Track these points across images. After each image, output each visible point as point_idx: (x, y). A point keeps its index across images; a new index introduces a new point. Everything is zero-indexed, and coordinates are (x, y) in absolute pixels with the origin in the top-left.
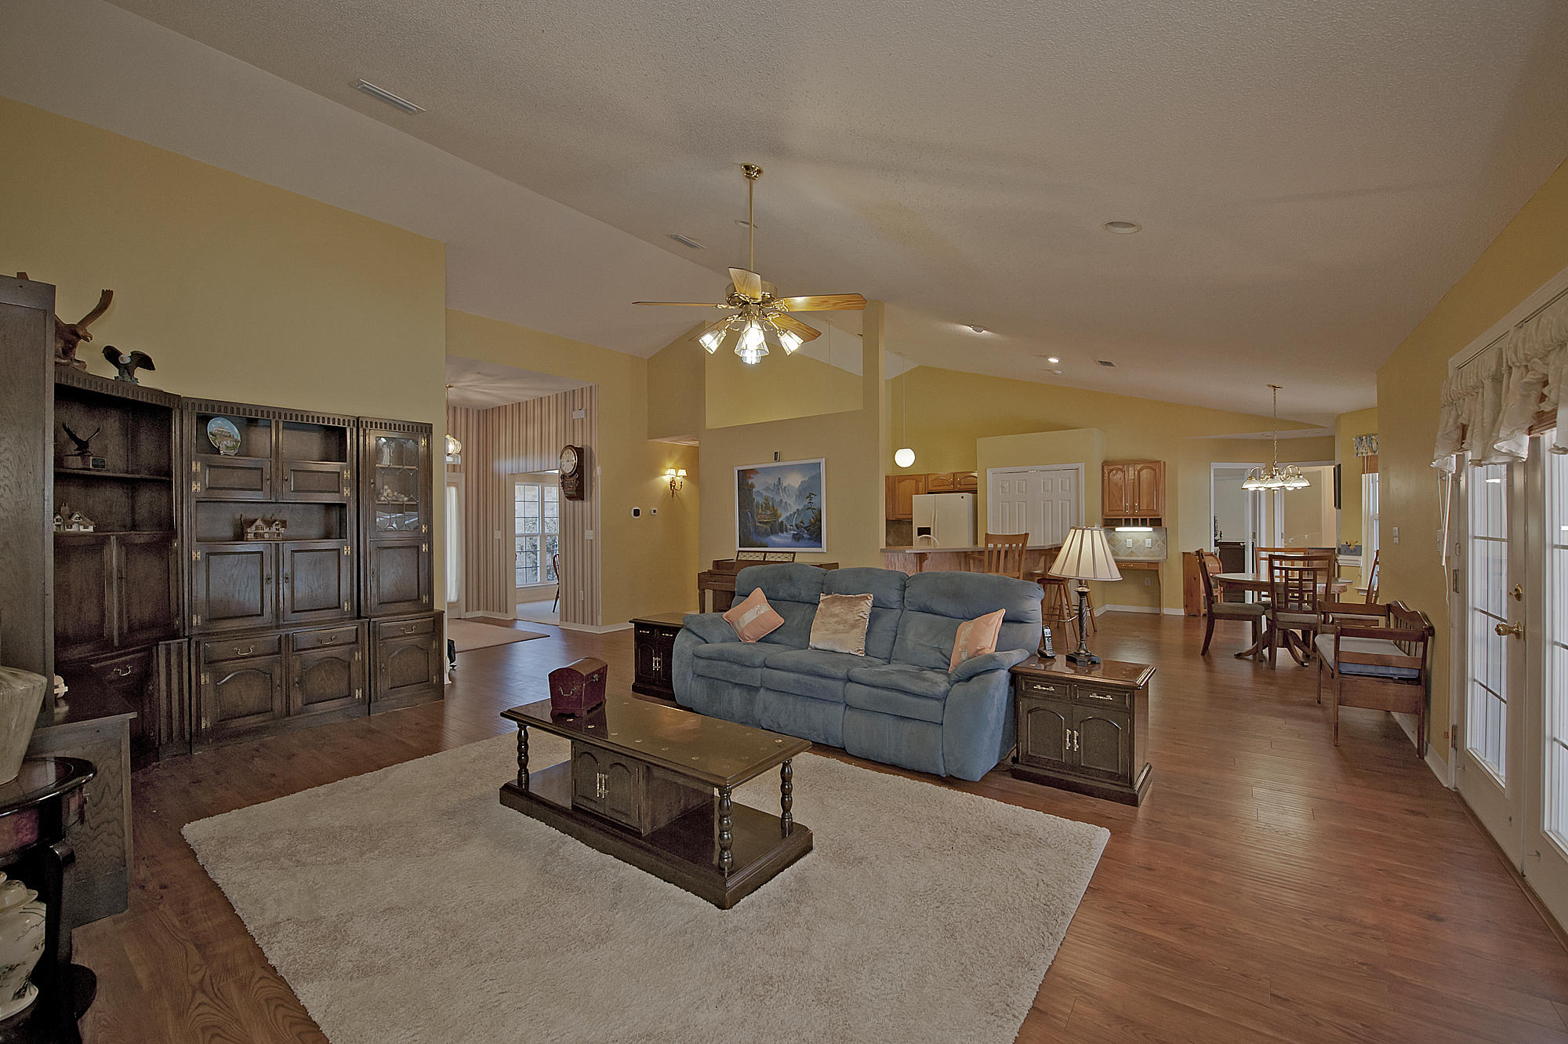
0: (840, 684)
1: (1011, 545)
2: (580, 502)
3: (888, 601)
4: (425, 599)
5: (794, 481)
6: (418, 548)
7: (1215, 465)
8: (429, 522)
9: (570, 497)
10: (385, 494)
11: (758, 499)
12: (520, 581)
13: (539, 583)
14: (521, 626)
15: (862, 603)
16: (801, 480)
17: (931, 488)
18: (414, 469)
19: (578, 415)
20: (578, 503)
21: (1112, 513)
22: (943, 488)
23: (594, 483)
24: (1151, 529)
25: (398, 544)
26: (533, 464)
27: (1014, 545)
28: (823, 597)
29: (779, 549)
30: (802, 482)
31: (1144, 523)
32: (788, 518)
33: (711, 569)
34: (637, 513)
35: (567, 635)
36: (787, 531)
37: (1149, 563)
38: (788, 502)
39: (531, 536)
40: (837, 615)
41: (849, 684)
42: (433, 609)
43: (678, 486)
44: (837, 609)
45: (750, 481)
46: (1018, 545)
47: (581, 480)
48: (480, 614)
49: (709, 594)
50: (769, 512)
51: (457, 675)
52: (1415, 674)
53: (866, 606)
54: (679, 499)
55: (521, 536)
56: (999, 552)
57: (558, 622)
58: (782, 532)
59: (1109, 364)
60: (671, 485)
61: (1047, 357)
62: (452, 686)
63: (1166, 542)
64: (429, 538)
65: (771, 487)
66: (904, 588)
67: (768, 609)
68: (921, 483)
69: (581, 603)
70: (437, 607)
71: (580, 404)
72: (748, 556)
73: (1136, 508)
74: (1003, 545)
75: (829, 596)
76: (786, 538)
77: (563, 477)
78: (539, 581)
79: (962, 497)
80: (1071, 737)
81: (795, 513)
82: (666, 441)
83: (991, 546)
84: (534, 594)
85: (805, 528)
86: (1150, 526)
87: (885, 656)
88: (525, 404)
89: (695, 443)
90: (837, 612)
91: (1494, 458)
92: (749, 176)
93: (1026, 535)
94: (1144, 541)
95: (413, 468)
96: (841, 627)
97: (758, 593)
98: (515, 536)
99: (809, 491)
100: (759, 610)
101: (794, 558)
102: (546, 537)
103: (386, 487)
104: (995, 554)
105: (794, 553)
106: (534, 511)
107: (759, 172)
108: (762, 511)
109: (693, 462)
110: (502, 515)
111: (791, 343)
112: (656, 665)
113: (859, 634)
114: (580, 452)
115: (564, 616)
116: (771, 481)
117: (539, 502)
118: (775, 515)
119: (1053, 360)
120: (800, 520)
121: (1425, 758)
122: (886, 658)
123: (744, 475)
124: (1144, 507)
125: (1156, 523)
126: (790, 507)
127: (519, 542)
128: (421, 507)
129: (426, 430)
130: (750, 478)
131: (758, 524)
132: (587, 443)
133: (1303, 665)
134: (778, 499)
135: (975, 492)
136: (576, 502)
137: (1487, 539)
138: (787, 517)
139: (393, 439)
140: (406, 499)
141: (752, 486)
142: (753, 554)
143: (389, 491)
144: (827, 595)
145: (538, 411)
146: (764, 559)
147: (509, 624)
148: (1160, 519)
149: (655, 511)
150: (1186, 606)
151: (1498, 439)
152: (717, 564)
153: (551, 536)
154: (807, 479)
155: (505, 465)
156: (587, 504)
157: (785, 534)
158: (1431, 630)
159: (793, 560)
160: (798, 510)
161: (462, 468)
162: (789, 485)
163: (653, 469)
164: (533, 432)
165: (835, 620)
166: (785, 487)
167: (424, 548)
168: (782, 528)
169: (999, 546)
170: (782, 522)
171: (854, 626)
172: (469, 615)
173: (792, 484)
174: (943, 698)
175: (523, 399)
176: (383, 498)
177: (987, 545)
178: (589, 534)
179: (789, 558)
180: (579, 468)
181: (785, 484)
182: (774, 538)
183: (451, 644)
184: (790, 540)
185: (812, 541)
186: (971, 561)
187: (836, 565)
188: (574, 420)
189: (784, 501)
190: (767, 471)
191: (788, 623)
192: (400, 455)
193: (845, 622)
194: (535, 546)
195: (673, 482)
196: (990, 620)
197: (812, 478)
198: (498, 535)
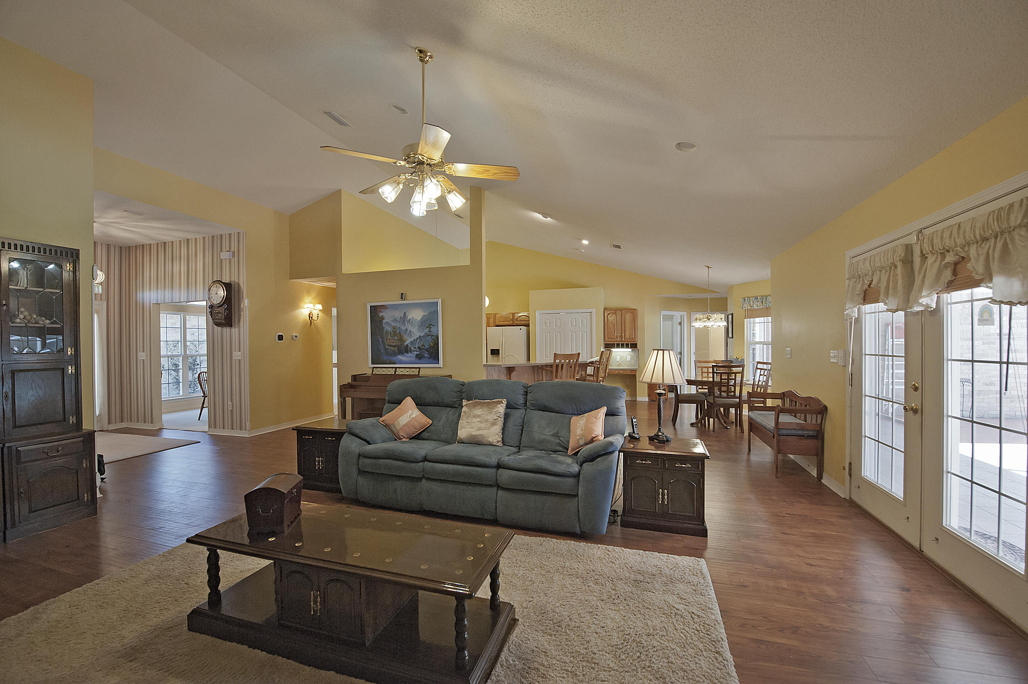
0: (494, 470)
1: (570, 361)
2: (228, 329)
3: (517, 404)
4: (72, 420)
5: (417, 315)
6: (63, 371)
7: (663, 313)
8: (76, 345)
9: (218, 324)
10: (21, 316)
11: (388, 328)
12: (165, 395)
13: (181, 396)
14: (167, 435)
15: (499, 406)
16: (423, 314)
17: (498, 323)
18: (58, 293)
19: (225, 255)
20: (226, 330)
21: (610, 340)
22: (506, 323)
23: (242, 313)
24: (630, 350)
25: (38, 366)
26: (179, 295)
27: (571, 361)
28: (464, 402)
29: (405, 366)
30: (423, 316)
31: (627, 346)
32: (412, 343)
33: (350, 381)
34: (280, 338)
35: (216, 440)
36: (411, 352)
37: (631, 370)
38: (413, 330)
39: (172, 357)
40: (479, 416)
41: (501, 470)
42: (82, 429)
43: (315, 317)
44: (478, 411)
45: (381, 314)
46: (573, 361)
47: (229, 309)
48: (124, 425)
49: (349, 400)
50: (396, 338)
51: (108, 486)
52: (815, 433)
53: (501, 409)
54: (315, 326)
55: (164, 357)
56: (562, 365)
57: (206, 428)
58: (407, 353)
59: (619, 247)
60: (309, 316)
61: (581, 240)
62: (104, 498)
63: (638, 357)
64: (76, 360)
65: (399, 319)
66: (526, 393)
67: (418, 414)
68: (491, 319)
69: (229, 412)
70: (86, 426)
71: (228, 246)
72: (381, 371)
73: (623, 337)
74: (565, 360)
75: (471, 402)
76: (410, 357)
77: (211, 307)
78: (181, 394)
79: (520, 329)
80: (663, 495)
81: (417, 339)
82: (305, 282)
83: (557, 361)
84: (179, 405)
85: (426, 350)
86: (631, 348)
87: (516, 445)
88: (170, 244)
89: (332, 285)
90: (479, 413)
91: (915, 308)
92: (422, 60)
93: (579, 354)
94: (626, 357)
95: (56, 291)
96: (483, 425)
97: (409, 401)
98: (159, 356)
99: (429, 322)
100: (410, 415)
101: (419, 372)
102: (187, 358)
103: (22, 309)
104: (560, 367)
105: (419, 368)
106: (177, 336)
107: (431, 57)
108: (391, 337)
109: (328, 299)
110: (147, 338)
111: (456, 201)
112: (319, 464)
113: (498, 428)
114: (228, 286)
115: (213, 423)
116: (398, 314)
117: (181, 328)
118: (401, 340)
119: (585, 242)
120: (422, 343)
121: (822, 481)
122: (517, 446)
123: (374, 309)
124: (627, 336)
125: (634, 346)
126: (414, 334)
127: (164, 361)
128: (67, 331)
129: (73, 255)
130: (380, 311)
131: (387, 347)
132: (234, 279)
133: (727, 428)
134: (403, 328)
135: (528, 326)
136: (224, 329)
137: (893, 356)
138: (411, 341)
139: (30, 262)
140: (48, 321)
141: (383, 318)
142: (386, 370)
143: (26, 313)
144: (468, 400)
145: (184, 251)
146: (395, 373)
147: (157, 433)
148: (636, 344)
149: (296, 337)
150: (649, 395)
151: (921, 297)
152: (354, 378)
153: (192, 356)
154: (427, 313)
155: (149, 296)
156: (234, 330)
157: (410, 354)
158: (826, 408)
159: (419, 373)
160: (420, 336)
161: (104, 297)
162: (413, 317)
163: (293, 302)
164: (180, 268)
165: (478, 419)
166: (410, 319)
167: (71, 370)
168: (407, 350)
169: (563, 361)
170: (407, 345)
171: (494, 424)
172: (111, 427)
173: (415, 317)
174: (577, 476)
175: (168, 239)
176: (18, 320)
177: (555, 361)
178: (237, 355)
179: (416, 372)
180: (228, 300)
181: (409, 317)
182: (400, 357)
183: (101, 457)
184: (413, 359)
185: (432, 359)
186: (544, 372)
187: (450, 376)
188: (221, 259)
189: (409, 330)
190: (395, 307)
191: (435, 423)
192: (40, 277)
193: (486, 421)
194: (176, 365)
195: (310, 316)
196: (598, 415)
197: (431, 313)
198: (142, 356)
